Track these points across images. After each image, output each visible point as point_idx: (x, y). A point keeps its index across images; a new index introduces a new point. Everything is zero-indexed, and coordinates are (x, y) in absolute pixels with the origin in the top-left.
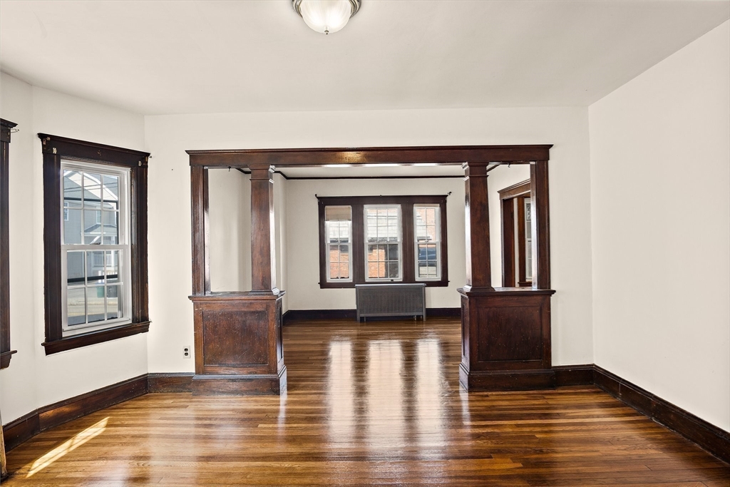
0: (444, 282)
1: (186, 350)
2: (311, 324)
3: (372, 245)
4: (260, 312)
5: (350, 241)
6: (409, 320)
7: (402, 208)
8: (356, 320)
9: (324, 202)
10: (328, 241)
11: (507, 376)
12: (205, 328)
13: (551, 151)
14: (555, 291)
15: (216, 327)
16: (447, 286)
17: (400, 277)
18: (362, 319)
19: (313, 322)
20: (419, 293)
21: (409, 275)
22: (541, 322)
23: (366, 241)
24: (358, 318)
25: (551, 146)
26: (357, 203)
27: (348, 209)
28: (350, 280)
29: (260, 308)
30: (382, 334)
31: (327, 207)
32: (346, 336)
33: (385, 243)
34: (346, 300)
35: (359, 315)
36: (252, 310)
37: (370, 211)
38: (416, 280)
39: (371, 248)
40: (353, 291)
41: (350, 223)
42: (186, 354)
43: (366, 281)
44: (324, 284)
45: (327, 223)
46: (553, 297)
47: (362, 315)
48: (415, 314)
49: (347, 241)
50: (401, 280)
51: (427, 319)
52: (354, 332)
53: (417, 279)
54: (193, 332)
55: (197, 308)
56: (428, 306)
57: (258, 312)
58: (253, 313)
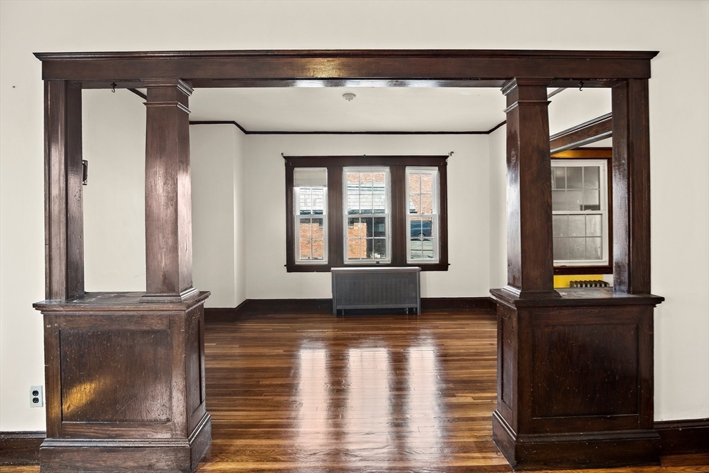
0: (443, 265)
1: (35, 393)
2: (274, 318)
3: (353, 219)
4: (158, 331)
5: (325, 213)
6: (398, 314)
7: (392, 172)
8: (331, 313)
9: (292, 163)
10: (297, 213)
11: (581, 444)
12: (62, 358)
13: (654, 62)
14: (660, 300)
15: (82, 356)
16: (446, 270)
17: (388, 258)
18: (339, 312)
19: (277, 316)
20: (413, 281)
21: (399, 256)
22: (638, 351)
23: (345, 213)
24: (335, 311)
25: (655, 54)
26: (334, 165)
27: (322, 173)
28: (324, 261)
29: (158, 326)
30: (366, 337)
31: (296, 169)
32: (317, 339)
33: (369, 215)
34: (320, 286)
35: (336, 307)
36: (145, 328)
37: (350, 175)
38: (408, 262)
39: (352, 221)
40: (329, 275)
41: (326, 189)
42: (36, 400)
43: (345, 263)
44: (292, 266)
45: (297, 190)
46: (658, 310)
47: (339, 307)
48: (407, 306)
49: (322, 213)
50: (389, 262)
51: (422, 312)
52: (329, 333)
53: (409, 260)
54: (43, 365)
55: (50, 323)
56: (423, 296)
57: (154, 332)
58: (148, 332)
